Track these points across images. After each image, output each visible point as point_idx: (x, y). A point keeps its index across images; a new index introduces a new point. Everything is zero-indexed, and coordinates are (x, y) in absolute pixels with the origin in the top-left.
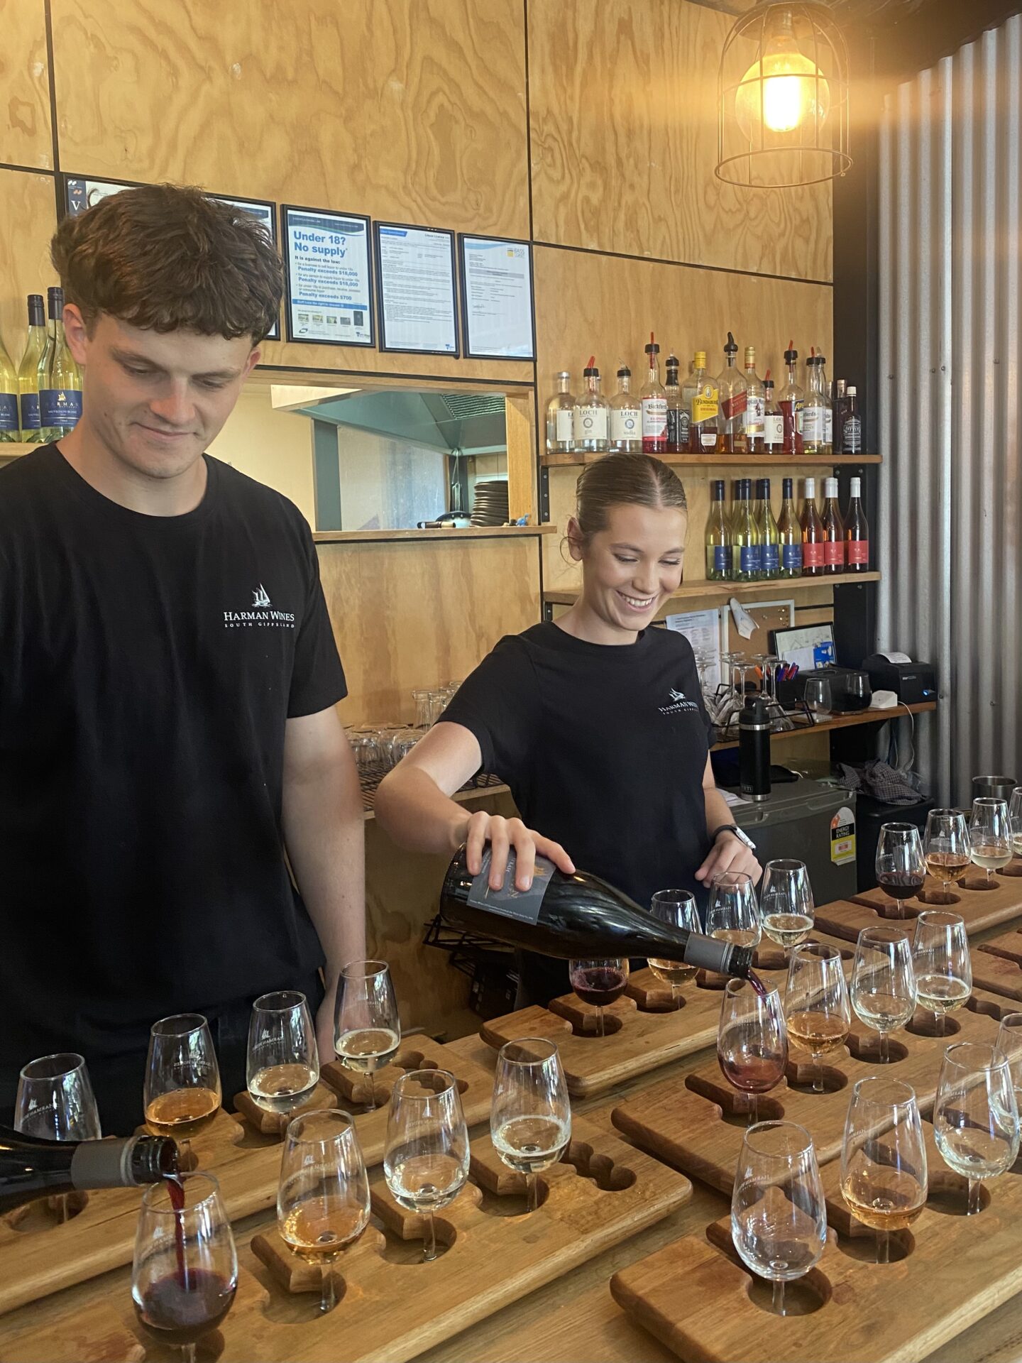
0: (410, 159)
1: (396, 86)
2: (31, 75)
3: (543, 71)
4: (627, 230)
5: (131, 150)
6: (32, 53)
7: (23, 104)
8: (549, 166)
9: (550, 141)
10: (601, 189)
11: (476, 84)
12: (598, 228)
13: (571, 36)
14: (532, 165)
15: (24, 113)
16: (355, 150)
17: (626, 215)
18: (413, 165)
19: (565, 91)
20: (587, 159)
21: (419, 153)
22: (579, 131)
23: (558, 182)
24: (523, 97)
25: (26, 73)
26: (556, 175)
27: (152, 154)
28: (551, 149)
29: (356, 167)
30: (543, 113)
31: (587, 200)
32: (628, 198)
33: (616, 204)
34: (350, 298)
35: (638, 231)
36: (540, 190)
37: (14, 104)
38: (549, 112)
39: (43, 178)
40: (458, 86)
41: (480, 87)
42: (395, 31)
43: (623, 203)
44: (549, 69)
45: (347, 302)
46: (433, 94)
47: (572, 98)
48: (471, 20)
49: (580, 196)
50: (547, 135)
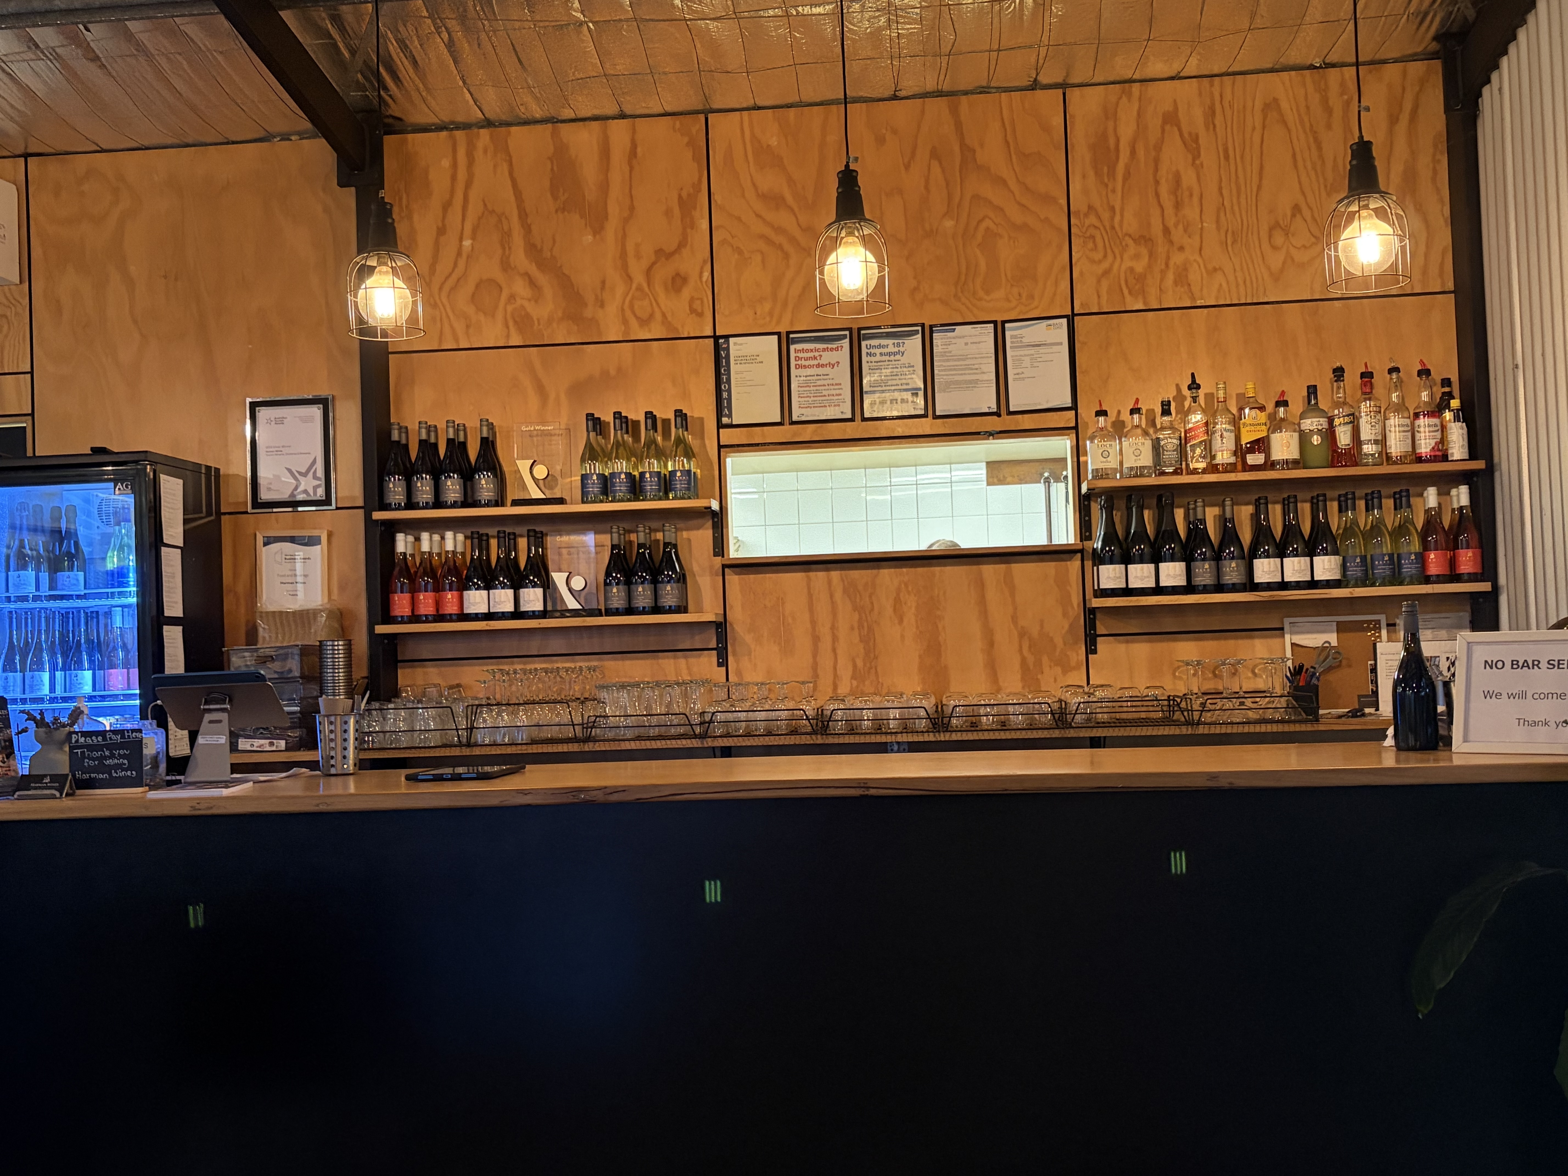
0: (960, 273)
1: (949, 224)
2: (701, 281)
3: (1084, 177)
4: (1176, 286)
5: (758, 313)
6: (702, 268)
7: (698, 299)
8: (1092, 250)
9: (1092, 231)
10: (1147, 258)
11: (1019, 204)
12: (1144, 291)
13: (1112, 142)
14: (1073, 253)
15: (697, 305)
16: (915, 278)
17: (1174, 273)
18: (963, 277)
19: (1106, 186)
20: (1130, 236)
21: (968, 268)
22: (1122, 215)
23: (1100, 262)
24: (1064, 202)
25: (699, 282)
26: (1098, 256)
27: (771, 314)
28: (1093, 237)
29: (916, 289)
30: (1085, 209)
31: (1132, 270)
32: (1177, 259)
33: (1163, 267)
34: (907, 384)
35: (1189, 285)
36: (1081, 273)
37: (692, 300)
38: (1090, 207)
39: (707, 340)
40: (1002, 210)
41: (1024, 206)
42: (947, 184)
43: (1171, 263)
44: (1091, 173)
45: (905, 387)
46: (980, 221)
47: (1114, 191)
48: (1014, 157)
49: (1123, 268)
50: (1089, 226)
